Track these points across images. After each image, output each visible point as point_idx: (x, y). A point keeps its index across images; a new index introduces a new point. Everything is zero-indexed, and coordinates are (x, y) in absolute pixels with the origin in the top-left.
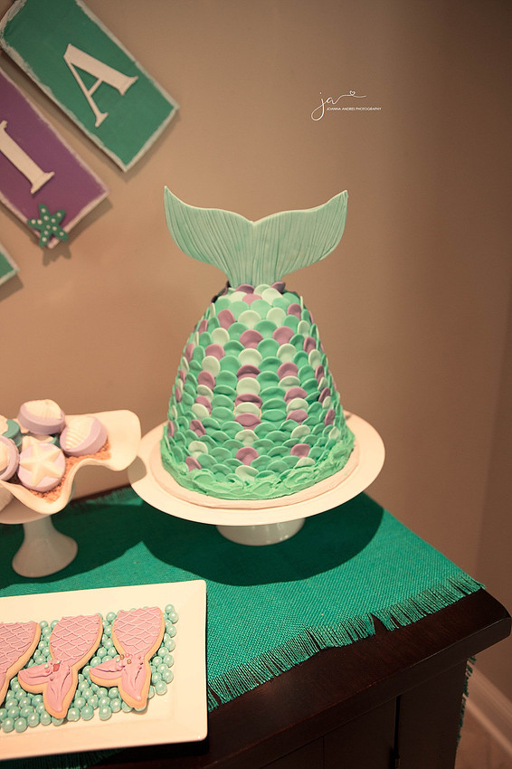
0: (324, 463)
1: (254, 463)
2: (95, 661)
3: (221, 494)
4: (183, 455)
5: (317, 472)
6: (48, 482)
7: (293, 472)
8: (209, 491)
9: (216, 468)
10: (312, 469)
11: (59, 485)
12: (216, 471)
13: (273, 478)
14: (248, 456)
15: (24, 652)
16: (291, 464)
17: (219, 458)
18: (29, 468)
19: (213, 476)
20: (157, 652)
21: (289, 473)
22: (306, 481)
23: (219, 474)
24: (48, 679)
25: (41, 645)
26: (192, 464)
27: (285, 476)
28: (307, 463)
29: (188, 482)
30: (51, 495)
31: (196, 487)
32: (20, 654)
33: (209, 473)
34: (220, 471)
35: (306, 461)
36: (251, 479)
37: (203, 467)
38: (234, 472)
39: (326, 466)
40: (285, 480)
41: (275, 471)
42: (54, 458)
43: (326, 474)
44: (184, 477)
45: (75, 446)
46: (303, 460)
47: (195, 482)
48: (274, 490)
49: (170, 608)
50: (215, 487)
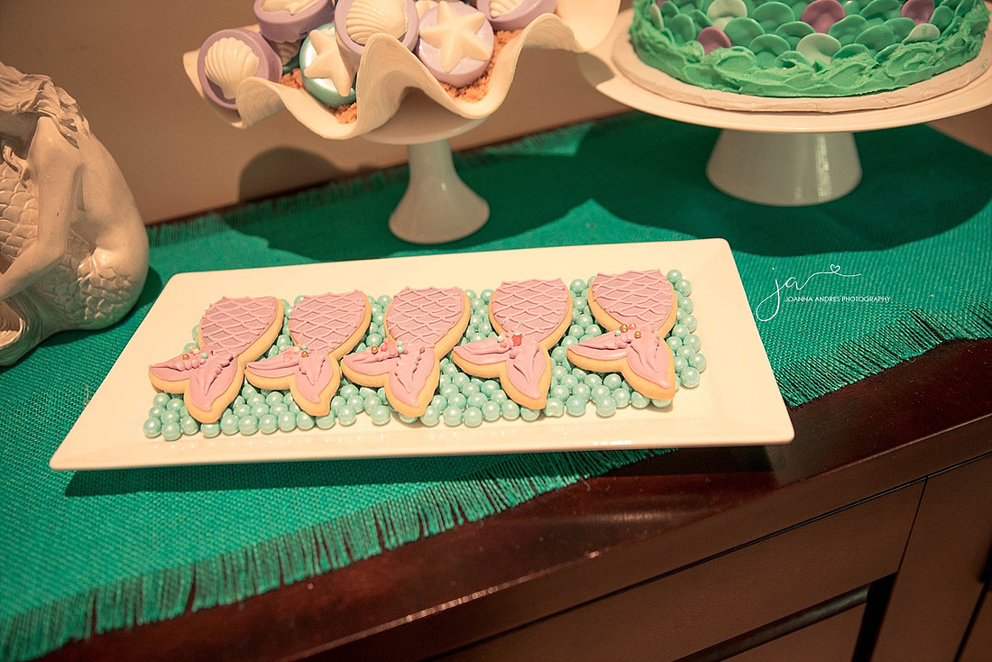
0: (952, 39)
1: (836, 29)
2: (568, 341)
3: (769, 88)
4: (694, 27)
5: (941, 54)
6: (469, 67)
7: (901, 50)
8: (745, 84)
9: (760, 42)
10: (933, 46)
11: (485, 74)
12: (757, 49)
13: (865, 58)
14: (826, 16)
15: (455, 324)
16: (901, 33)
17: (770, 23)
18: (436, 42)
19: (753, 59)
20: (671, 332)
21: (893, 50)
22: (922, 68)
23: (764, 55)
24: (506, 356)
25: (474, 320)
26: (712, 39)
27: (884, 57)
28: (927, 35)
29: (703, 73)
30: (471, 91)
31: (718, 81)
32: (450, 325)
33: (746, 52)
34: (768, 49)
35: (924, 30)
36: (824, 61)
37: (734, 43)
38: (794, 48)
39: (955, 44)
40: (887, 64)
41: (870, 47)
42: (477, 27)
43: (953, 62)
44: (696, 66)
45: (508, 12)
46: (919, 30)
47: (720, 70)
48: (865, 79)
49: (675, 274)
50: (758, 76)
